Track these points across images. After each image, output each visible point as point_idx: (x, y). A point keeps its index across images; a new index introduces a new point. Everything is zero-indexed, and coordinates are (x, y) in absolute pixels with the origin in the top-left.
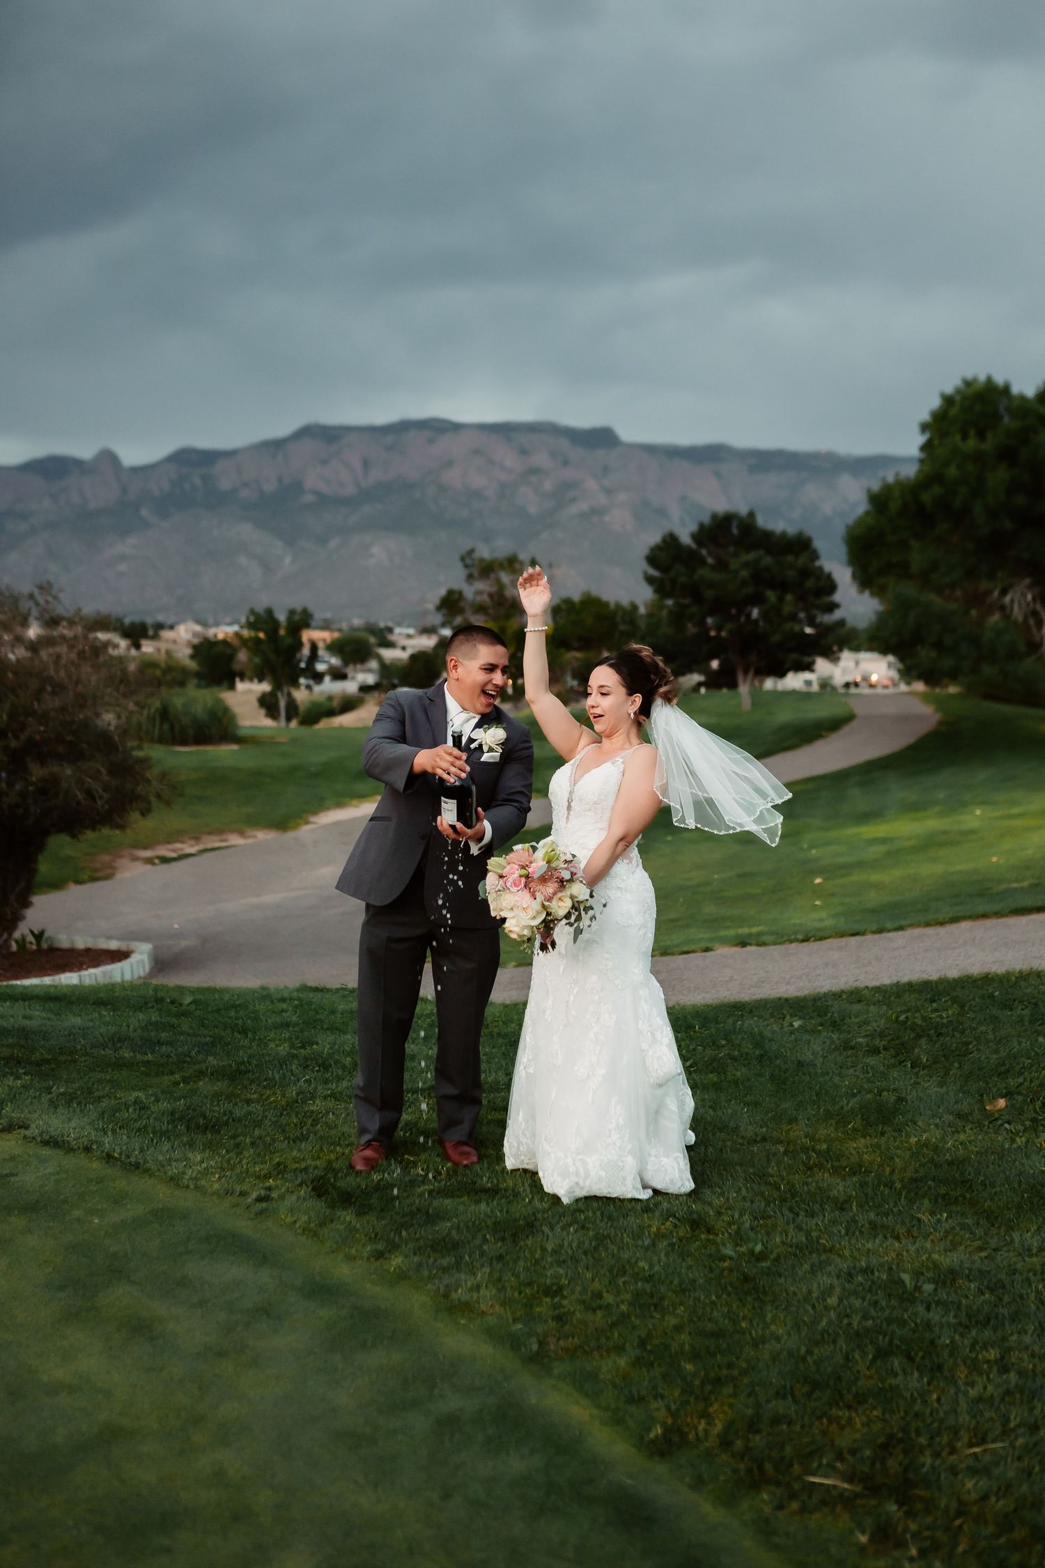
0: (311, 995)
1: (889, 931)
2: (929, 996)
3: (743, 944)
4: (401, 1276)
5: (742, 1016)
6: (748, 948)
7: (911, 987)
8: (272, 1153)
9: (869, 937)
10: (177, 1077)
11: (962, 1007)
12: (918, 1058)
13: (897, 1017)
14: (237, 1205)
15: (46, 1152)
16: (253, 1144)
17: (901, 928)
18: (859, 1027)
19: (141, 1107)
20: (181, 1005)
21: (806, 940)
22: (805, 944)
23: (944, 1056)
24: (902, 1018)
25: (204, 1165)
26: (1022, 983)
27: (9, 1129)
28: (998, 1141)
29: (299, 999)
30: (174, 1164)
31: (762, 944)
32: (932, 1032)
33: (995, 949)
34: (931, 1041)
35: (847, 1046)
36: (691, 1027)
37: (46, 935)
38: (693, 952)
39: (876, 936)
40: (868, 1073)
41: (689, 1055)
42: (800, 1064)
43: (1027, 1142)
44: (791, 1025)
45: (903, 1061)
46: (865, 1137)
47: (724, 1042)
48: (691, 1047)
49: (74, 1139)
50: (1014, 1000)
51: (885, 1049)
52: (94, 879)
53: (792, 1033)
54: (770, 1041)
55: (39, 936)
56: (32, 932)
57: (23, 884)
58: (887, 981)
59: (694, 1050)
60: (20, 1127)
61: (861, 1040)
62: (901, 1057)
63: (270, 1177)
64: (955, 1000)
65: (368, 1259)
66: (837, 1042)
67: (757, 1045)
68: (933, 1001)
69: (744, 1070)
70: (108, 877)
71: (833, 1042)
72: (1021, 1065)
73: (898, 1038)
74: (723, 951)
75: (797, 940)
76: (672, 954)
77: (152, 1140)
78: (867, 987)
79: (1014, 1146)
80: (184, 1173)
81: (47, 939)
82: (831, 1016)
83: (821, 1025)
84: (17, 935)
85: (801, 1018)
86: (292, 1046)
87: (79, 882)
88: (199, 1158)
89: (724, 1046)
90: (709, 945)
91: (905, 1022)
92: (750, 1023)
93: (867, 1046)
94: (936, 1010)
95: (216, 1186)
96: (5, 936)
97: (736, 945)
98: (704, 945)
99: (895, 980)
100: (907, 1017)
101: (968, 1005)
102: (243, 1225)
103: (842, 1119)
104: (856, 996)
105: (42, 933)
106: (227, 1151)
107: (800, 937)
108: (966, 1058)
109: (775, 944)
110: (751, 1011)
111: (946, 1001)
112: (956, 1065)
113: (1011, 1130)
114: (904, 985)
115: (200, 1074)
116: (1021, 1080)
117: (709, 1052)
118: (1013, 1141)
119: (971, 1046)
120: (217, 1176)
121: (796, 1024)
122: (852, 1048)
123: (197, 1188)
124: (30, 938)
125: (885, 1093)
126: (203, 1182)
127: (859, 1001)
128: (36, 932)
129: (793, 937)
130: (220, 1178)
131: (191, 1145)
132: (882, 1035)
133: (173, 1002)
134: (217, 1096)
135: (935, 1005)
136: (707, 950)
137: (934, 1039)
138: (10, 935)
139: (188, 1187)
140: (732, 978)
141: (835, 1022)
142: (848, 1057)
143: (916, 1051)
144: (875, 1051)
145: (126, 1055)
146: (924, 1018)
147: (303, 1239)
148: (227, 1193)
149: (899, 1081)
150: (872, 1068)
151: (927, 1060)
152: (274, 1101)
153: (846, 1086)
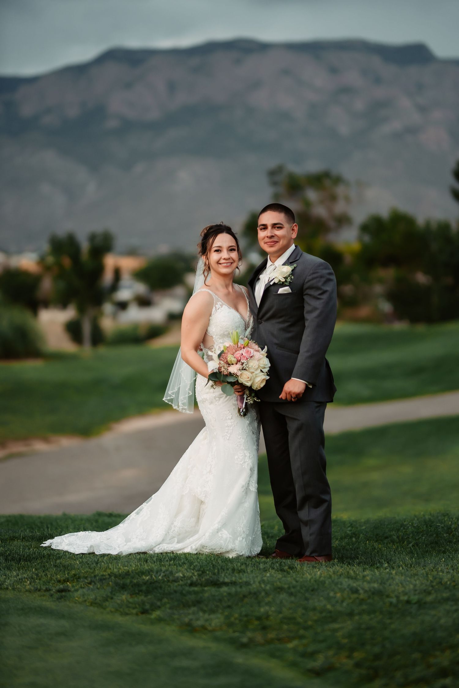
4: (160, 620)
14: (44, 596)
25: (19, 577)
63: (68, 581)
65: (137, 614)
80: (5, 582)
88: (15, 573)
95: (28, 587)
102: (49, 604)
106: (36, 570)
120: (28, 582)
123: (14, 589)
126: (19, 586)
130: (30, 583)
131: (9, 568)
139: (7, 589)
147: (92, 608)
148: (37, 590)
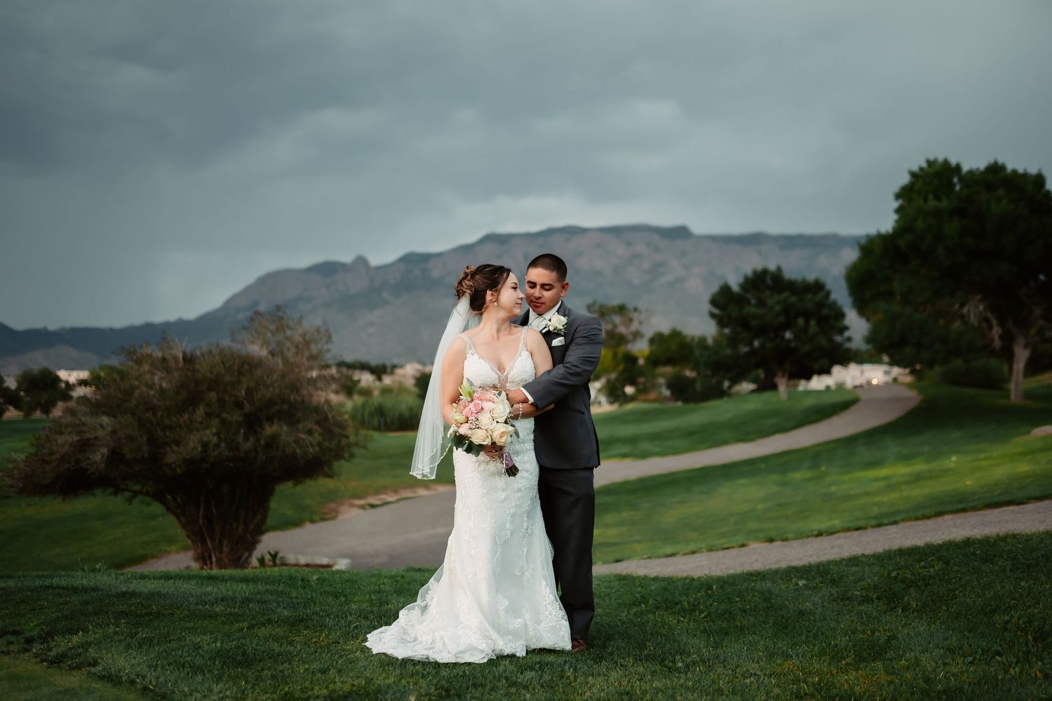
0: (412, 573)
1: (886, 525)
2: (917, 557)
3: (771, 540)
5: (756, 580)
6: (775, 543)
7: (901, 552)
8: (287, 683)
9: (870, 531)
10: (246, 624)
11: (947, 563)
12: (909, 604)
13: (889, 574)
15: (97, 685)
16: (273, 677)
17: (895, 523)
18: (856, 583)
19: (197, 647)
20: (308, 581)
21: (820, 534)
22: (819, 538)
23: (932, 601)
24: (894, 574)
25: (221, 695)
26: (1001, 544)
27: (79, 667)
28: (991, 672)
29: (402, 577)
30: (195, 694)
31: (785, 540)
32: (921, 583)
33: (974, 528)
34: (920, 590)
35: (844, 598)
36: (711, 588)
37: (280, 555)
38: (733, 547)
39: (876, 529)
40: (862, 618)
41: (705, 609)
42: (802, 613)
43: (1021, 672)
44: (797, 584)
45: (895, 608)
46: (857, 670)
47: (737, 599)
48: (708, 604)
49: (127, 674)
50: (995, 556)
51: (878, 599)
52: (323, 520)
53: (796, 590)
54: (777, 596)
55: (274, 556)
56: (270, 553)
57: (259, 517)
58: (880, 550)
59: (711, 605)
60: (89, 665)
61: (856, 593)
62: (893, 605)
64: (940, 559)
66: (835, 595)
67: (767, 600)
68: (920, 560)
69: (752, 619)
70: (333, 518)
71: (832, 595)
72: (1007, 606)
73: (890, 589)
74: (754, 546)
75: (813, 536)
76: (716, 550)
77: (188, 674)
78: (863, 555)
79: (1008, 677)
81: (282, 558)
82: (832, 576)
83: (822, 582)
84: (257, 554)
85: (806, 579)
86: (371, 606)
87: (312, 521)
89: (737, 602)
90: (745, 542)
91: (896, 578)
92: (760, 585)
93: (862, 596)
94: (924, 567)
96: (246, 554)
97: (766, 542)
98: (740, 542)
99: (887, 547)
100: (897, 574)
101: (953, 561)
103: (837, 656)
104: (854, 561)
105: (276, 553)
106: (246, 682)
107: (815, 533)
108: (954, 602)
109: (795, 539)
110: (764, 576)
111: (932, 560)
112: (944, 608)
113: (1003, 663)
114: (895, 551)
115: (269, 621)
116: (1007, 618)
117: (723, 607)
118: (1006, 672)
119: (957, 592)
121: (801, 583)
122: (848, 599)
124: (268, 557)
125: (876, 633)
127: (857, 565)
128: (273, 553)
129: (810, 534)
131: (219, 678)
132: (876, 587)
133: (303, 580)
134: (266, 639)
135: (922, 564)
136: (743, 546)
137: (923, 588)
138: (250, 555)
140: (757, 560)
141: (834, 580)
142: (844, 605)
143: (906, 598)
144: (868, 600)
145: (217, 609)
146: (913, 574)
149: (891, 623)
150: (866, 614)
151: (917, 605)
152: (316, 642)
153: (842, 628)
